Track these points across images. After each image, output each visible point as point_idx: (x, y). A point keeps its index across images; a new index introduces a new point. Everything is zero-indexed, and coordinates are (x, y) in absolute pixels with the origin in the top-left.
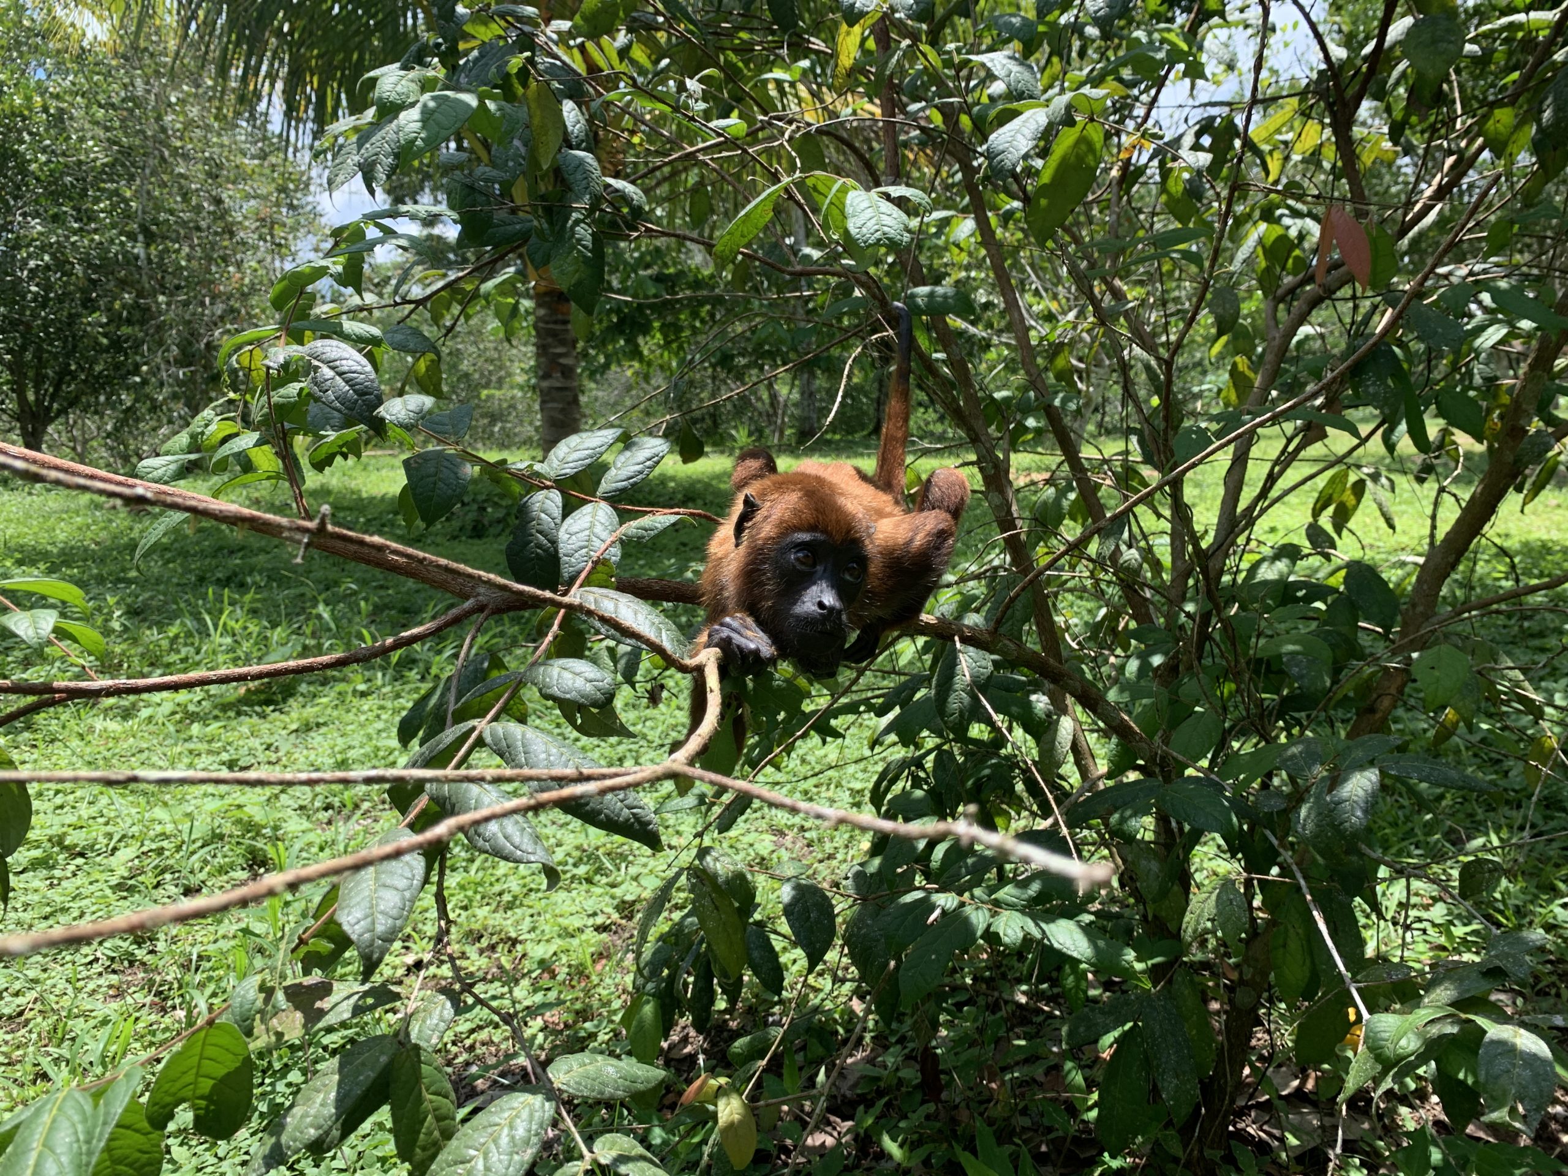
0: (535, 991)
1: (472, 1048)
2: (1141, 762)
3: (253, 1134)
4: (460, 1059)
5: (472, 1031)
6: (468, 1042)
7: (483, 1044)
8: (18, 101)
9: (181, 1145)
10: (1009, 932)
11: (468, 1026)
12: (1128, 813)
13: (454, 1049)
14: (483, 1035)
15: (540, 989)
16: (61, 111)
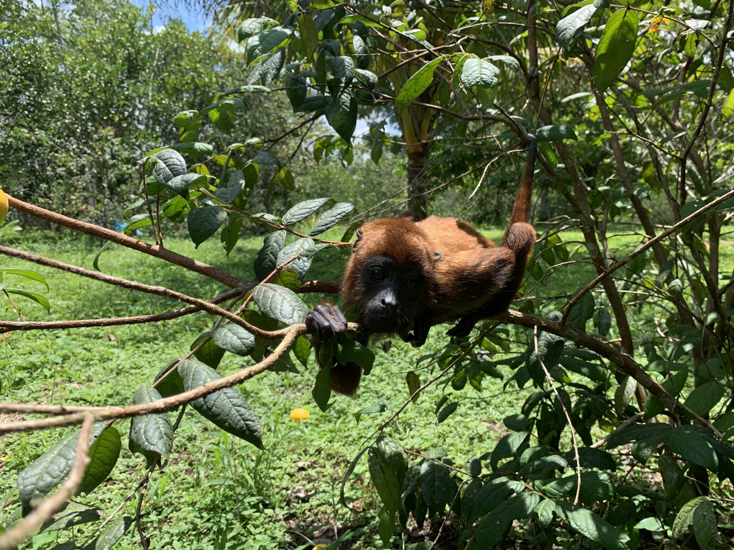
0: (352, 489)
1: (316, 515)
2: (666, 409)
3: (209, 541)
4: (310, 519)
5: (319, 505)
6: (316, 511)
7: (323, 513)
8: (207, 80)
9: (178, 541)
10: (545, 513)
11: (317, 502)
12: (643, 445)
13: (308, 513)
14: (322, 508)
15: (355, 489)
16: (223, 83)
